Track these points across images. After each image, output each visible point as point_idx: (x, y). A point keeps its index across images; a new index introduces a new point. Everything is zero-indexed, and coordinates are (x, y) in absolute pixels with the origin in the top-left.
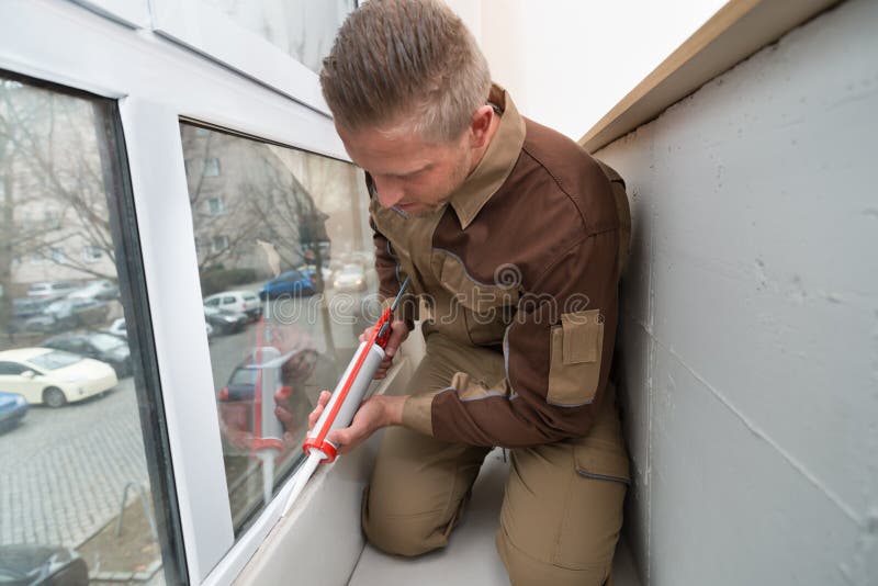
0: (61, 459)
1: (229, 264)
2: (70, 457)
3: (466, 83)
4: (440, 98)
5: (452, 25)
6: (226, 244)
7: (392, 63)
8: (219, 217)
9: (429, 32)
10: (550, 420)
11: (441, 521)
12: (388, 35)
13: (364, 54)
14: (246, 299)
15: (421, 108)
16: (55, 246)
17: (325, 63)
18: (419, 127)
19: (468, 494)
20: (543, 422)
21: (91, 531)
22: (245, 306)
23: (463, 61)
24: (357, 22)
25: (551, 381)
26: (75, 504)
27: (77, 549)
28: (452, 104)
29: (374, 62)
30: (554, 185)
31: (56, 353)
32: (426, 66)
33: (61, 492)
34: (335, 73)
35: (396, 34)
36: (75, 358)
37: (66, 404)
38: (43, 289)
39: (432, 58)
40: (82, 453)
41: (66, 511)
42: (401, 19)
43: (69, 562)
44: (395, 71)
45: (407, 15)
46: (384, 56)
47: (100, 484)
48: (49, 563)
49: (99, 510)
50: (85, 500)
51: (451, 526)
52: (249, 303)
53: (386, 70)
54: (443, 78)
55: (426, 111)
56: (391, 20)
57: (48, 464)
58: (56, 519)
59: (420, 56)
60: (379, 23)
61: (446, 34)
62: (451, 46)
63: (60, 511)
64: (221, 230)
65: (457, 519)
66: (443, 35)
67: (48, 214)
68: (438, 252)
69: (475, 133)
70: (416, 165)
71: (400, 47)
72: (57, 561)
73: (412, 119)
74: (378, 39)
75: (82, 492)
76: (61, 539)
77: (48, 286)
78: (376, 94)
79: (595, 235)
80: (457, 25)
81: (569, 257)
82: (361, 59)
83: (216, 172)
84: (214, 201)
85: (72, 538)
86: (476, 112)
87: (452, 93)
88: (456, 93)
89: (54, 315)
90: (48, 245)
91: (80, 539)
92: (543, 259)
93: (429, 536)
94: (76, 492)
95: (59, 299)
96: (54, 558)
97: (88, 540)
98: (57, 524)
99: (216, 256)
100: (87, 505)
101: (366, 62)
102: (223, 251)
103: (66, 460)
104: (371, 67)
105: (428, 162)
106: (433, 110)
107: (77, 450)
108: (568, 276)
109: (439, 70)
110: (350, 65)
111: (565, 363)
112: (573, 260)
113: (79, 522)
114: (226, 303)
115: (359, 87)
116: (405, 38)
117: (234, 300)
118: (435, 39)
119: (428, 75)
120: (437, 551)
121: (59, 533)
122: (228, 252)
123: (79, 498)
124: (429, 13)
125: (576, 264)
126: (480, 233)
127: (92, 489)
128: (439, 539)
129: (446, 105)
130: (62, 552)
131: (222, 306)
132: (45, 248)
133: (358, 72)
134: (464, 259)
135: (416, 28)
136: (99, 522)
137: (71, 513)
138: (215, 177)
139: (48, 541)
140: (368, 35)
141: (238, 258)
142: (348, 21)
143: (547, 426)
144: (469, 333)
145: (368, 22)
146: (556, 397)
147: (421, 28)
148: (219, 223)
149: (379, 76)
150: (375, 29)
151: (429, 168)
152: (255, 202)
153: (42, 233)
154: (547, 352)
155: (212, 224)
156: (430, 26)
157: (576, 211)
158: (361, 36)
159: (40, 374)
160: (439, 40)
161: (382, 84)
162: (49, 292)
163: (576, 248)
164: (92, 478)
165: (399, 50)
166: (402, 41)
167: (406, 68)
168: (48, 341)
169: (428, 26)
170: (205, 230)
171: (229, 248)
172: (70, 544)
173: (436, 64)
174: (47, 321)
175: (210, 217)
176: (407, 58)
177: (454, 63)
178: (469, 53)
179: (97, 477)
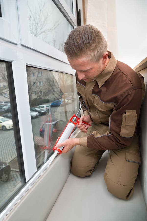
0: (5, 142)
1: (43, 98)
2: (7, 142)
3: (101, 47)
4: (94, 50)
5: (97, 32)
6: (42, 93)
7: (82, 42)
8: (41, 86)
9: (91, 34)
10: (120, 141)
11: (90, 169)
12: (81, 35)
13: (75, 40)
14: (47, 107)
15: (89, 53)
16: (5, 93)
17: (65, 43)
18: (89, 58)
19: (98, 162)
20: (117, 141)
21: (11, 159)
22: (46, 108)
23: (100, 41)
24: (73, 33)
25: (121, 129)
26: (8, 153)
27: (8, 163)
28: (97, 52)
29: (77, 42)
30: (124, 76)
31: (4, 118)
32: (91, 43)
33: (5, 150)
34: (68, 46)
35: (83, 35)
36: (8, 119)
37: (6, 130)
38: (2, 103)
39: (92, 40)
40: (9, 141)
41: (6, 154)
42: (84, 31)
43: (6, 166)
44: (83, 44)
45: (86, 30)
46: (80, 41)
47: (13, 149)
48: (3, 166)
49: (13, 155)
50: (10, 152)
51: (92, 171)
52: (48, 108)
53: (80, 44)
54: (95, 45)
55: (90, 54)
56: (82, 32)
57: (3, 143)
58: (4, 156)
59: (89, 40)
60: (78, 33)
61: (96, 34)
62: (97, 37)
63: (5, 154)
64: (41, 90)
65: (94, 169)
66: (95, 35)
67: (4, 85)
68: (93, 95)
69: (104, 60)
70: (88, 68)
71: (84, 38)
72: (4, 165)
73: (87, 56)
74: (78, 36)
75: (9, 150)
76: (5, 160)
77: (3, 102)
78: (78, 50)
79: (136, 89)
80: (99, 32)
81: (129, 94)
82: (74, 42)
83: (41, 75)
84: (40, 82)
85: (7, 160)
86: (104, 54)
87: (97, 49)
88: (98, 49)
89: (4, 109)
90: (4, 93)
91: (9, 161)
92: (121, 95)
93: (86, 172)
94: (8, 150)
95: (6, 105)
96: (4, 164)
97: (11, 161)
98: (4, 157)
99: (40, 96)
100: (10, 153)
101: (75, 43)
102: (41, 95)
103: (6, 143)
104: (77, 43)
105: (91, 67)
106: (92, 54)
107: (8, 140)
108: (128, 100)
109: (94, 43)
110: (71, 43)
111: (126, 124)
112: (130, 95)
113: (9, 157)
114: (42, 107)
115: (73, 48)
116: (85, 36)
117: (44, 107)
118: (93, 36)
119: (91, 45)
120: (88, 176)
121: (5, 159)
122: (43, 95)
123: (9, 152)
124: (91, 29)
125: (130, 96)
126: (104, 89)
127: (12, 150)
128: (89, 174)
129: (96, 52)
130: (5, 163)
131: (41, 108)
132: (3, 94)
133: (73, 45)
134: (100, 97)
135: (88, 33)
136: (13, 157)
137: (7, 155)
138: (41, 76)
139: (3, 161)
140: (76, 36)
141: (45, 97)
142: (71, 33)
143: (118, 142)
144: (100, 119)
145: (76, 32)
146: (122, 134)
147: (89, 33)
148: (41, 88)
149: (78, 46)
150: (78, 34)
151: (91, 69)
152: (50, 83)
153: (2, 90)
154: (121, 121)
155: (39, 88)
156: (92, 33)
157: (130, 83)
158: (74, 36)
159: (1, 123)
160: (94, 36)
161: (79, 48)
162: (3, 104)
163: (131, 92)
164: (12, 147)
165: (84, 39)
166: (84, 37)
167: (85, 43)
168: (3, 115)
169: (91, 33)
170: (38, 89)
171: (43, 94)
172: (7, 162)
173: (93, 42)
174: (3, 110)
175: (39, 86)
176: (85, 41)
177: (98, 42)
178: (102, 39)
179: (13, 147)
